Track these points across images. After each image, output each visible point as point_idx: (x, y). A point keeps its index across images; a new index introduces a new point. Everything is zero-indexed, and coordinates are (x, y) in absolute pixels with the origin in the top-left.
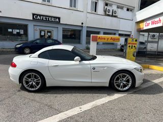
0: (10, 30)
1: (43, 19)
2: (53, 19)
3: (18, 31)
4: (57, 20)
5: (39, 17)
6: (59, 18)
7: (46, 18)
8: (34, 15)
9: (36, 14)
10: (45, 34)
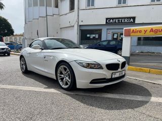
0: (88, 36)
1: (115, 22)
2: (126, 20)
3: (94, 36)
4: (132, 20)
5: (111, 21)
6: (134, 18)
7: (119, 21)
8: (107, 19)
9: (108, 18)
10: (117, 37)
